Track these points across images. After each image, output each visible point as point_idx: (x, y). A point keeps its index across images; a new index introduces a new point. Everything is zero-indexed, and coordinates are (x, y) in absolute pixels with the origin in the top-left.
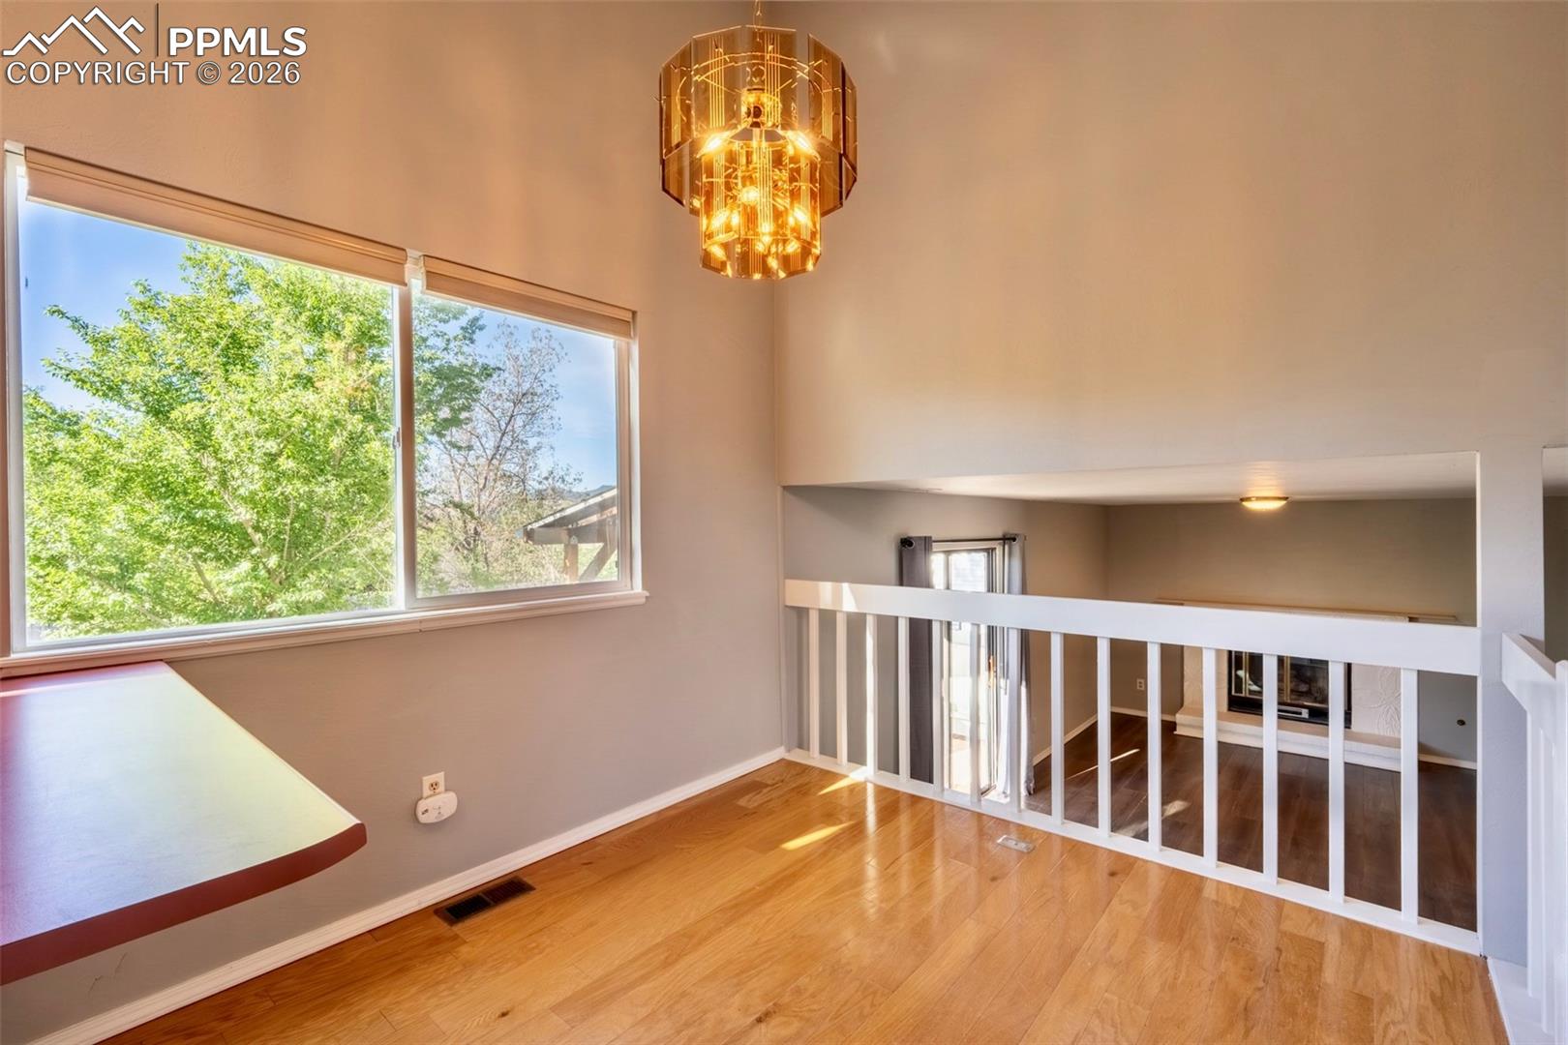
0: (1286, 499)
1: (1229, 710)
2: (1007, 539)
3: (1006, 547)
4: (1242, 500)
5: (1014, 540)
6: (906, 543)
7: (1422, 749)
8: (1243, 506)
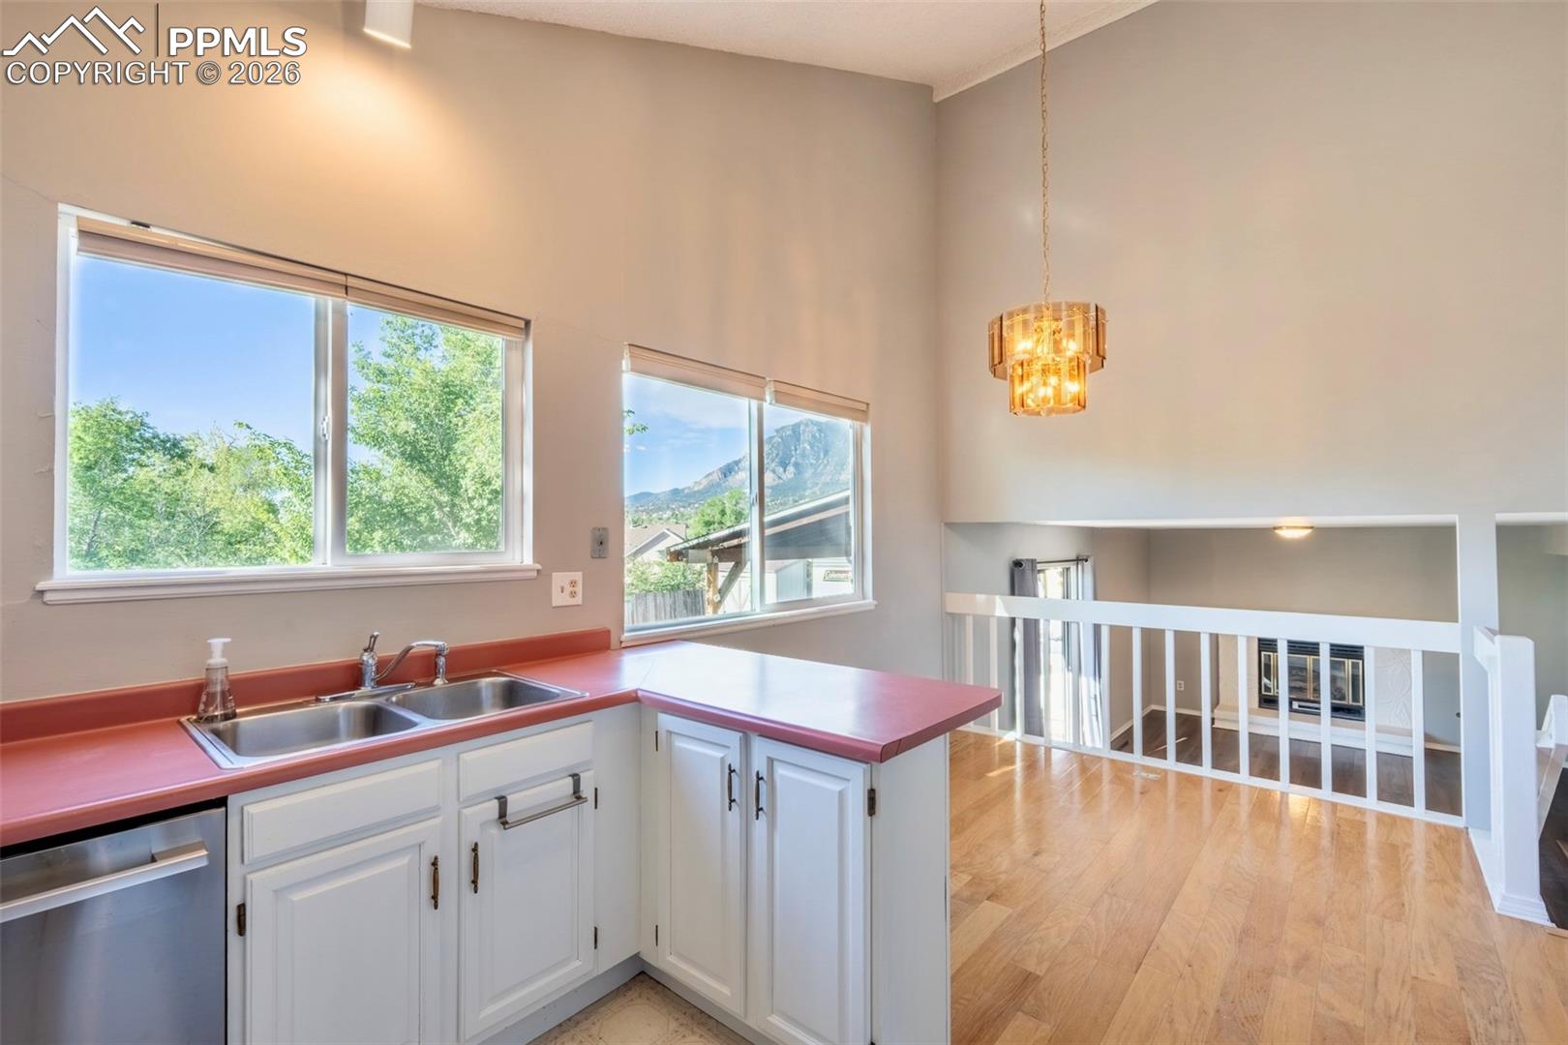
0: (1312, 528)
1: (1260, 707)
2: (1078, 560)
3: (1080, 566)
4: (1275, 528)
5: (1087, 561)
6: (1018, 564)
7: (1428, 738)
8: (1277, 534)
